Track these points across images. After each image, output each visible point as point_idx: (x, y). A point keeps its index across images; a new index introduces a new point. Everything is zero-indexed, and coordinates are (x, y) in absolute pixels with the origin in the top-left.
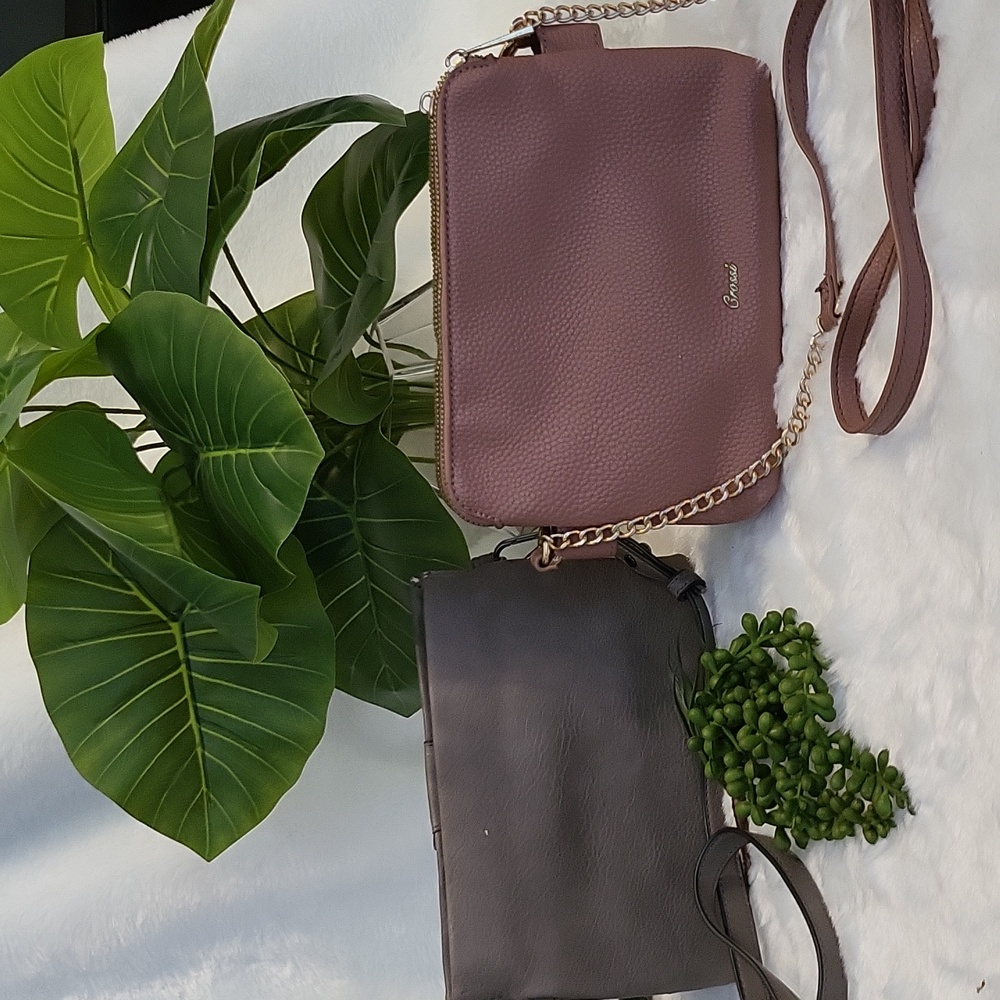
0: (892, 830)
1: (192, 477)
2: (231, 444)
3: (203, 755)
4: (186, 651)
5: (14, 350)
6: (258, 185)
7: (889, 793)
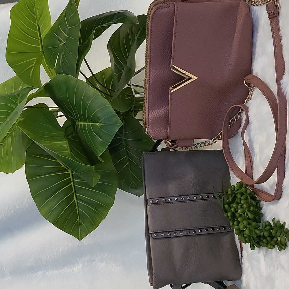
0: (287, 247)
1: (74, 128)
2: (85, 121)
3: (78, 209)
4: (73, 178)
5: (21, 87)
6: (94, 40)
7: (285, 236)
